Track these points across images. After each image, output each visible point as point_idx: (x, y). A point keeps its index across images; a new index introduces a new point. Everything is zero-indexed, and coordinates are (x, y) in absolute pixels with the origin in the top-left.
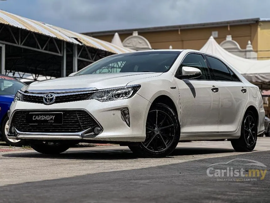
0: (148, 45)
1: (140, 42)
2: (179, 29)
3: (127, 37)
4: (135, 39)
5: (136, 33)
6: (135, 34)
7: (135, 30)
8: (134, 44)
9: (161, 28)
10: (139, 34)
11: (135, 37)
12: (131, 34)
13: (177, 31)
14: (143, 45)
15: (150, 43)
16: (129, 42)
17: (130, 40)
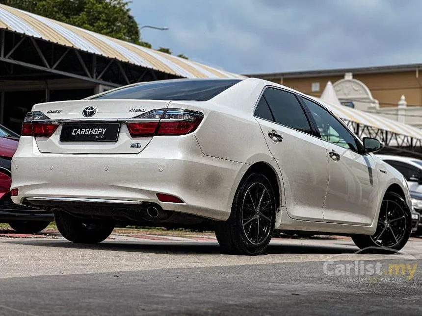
0: (368, 94)
1: (356, 89)
2: (417, 69)
3: (336, 81)
4: (348, 85)
5: (349, 75)
6: (349, 77)
7: (348, 71)
8: (346, 91)
9: (389, 68)
10: (355, 76)
11: (349, 81)
12: (343, 77)
13: (414, 72)
14: (360, 94)
15: (371, 90)
16: (338, 89)
17: (339, 86)
